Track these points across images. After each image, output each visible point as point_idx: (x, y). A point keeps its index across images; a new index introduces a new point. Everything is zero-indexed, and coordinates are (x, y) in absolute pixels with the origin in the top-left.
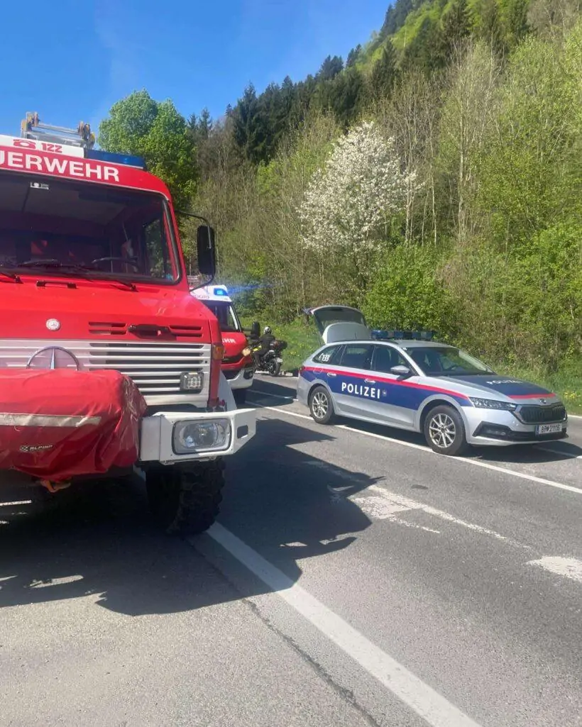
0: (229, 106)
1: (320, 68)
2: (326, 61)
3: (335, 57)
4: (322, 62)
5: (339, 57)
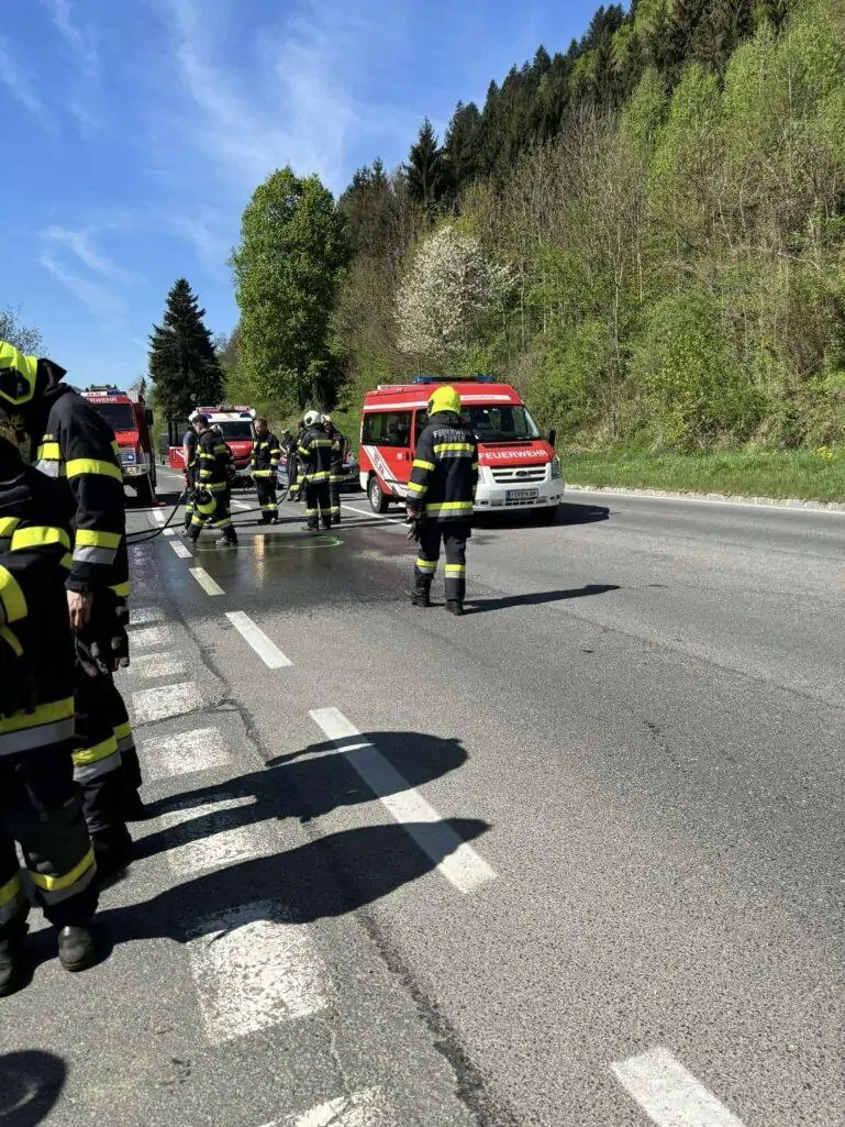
0: (460, 103)
1: (589, 27)
2: (597, 14)
3: (611, 8)
4: (591, 18)
5: (616, 6)
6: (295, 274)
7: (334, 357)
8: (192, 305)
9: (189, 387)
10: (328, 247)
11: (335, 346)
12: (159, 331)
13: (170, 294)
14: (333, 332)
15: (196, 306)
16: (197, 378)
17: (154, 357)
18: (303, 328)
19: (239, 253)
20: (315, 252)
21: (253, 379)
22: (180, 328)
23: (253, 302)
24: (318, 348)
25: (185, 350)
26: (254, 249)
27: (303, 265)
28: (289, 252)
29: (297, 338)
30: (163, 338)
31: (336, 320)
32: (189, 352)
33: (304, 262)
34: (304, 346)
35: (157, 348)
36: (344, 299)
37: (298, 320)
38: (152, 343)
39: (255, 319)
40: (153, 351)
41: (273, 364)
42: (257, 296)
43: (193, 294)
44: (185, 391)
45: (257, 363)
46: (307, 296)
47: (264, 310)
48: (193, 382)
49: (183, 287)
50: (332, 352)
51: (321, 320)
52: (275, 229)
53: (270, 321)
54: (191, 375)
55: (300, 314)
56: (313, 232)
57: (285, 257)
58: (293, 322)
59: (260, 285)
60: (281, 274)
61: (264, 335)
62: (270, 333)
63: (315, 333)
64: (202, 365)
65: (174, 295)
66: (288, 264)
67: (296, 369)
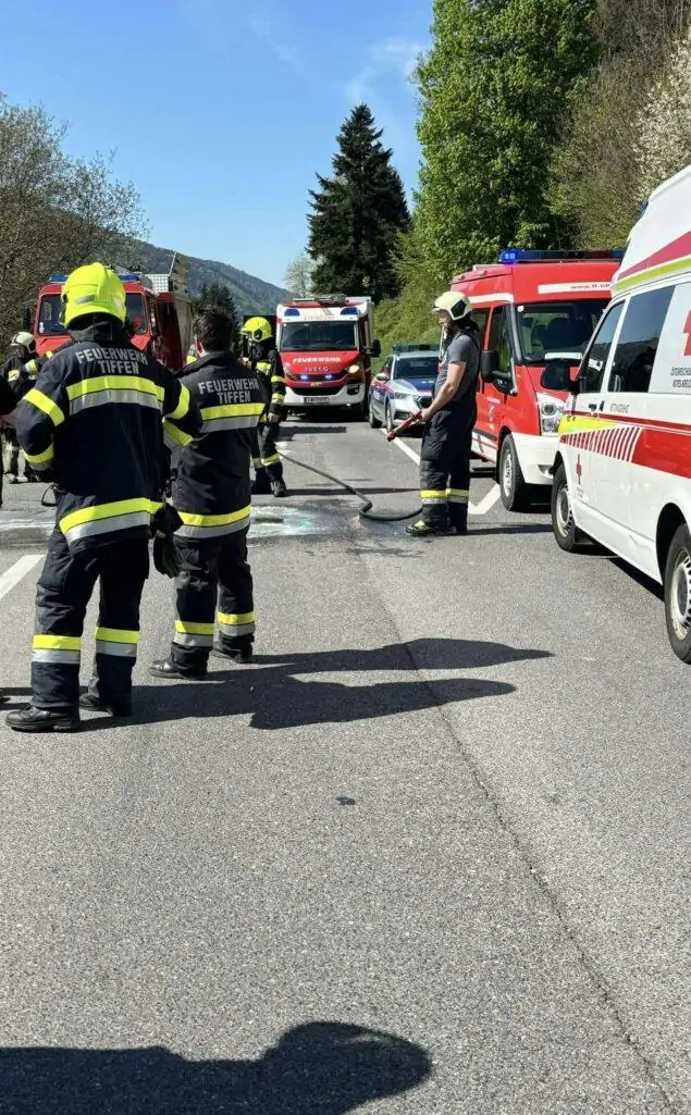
6: (505, 89)
7: (558, 218)
8: (374, 143)
9: (360, 266)
10: (562, 44)
11: (559, 200)
12: (324, 183)
13: (343, 128)
14: (557, 180)
15: (379, 145)
16: (373, 252)
17: (314, 221)
18: (512, 173)
19: (427, 60)
20: (539, 54)
21: (433, 253)
22: (353, 178)
23: (439, 135)
24: (534, 205)
25: (358, 211)
26: (448, 53)
27: (519, 75)
28: (501, 56)
29: (505, 189)
30: (327, 193)
31: (563, 159)
32: (366, 214)
33: (521, 71)
34: (513, 200)
35: (320, 208)
36: (580, 128)
37: (506, 161)
38: (314, 201)
39: (441, 161)
40: (314, 213)
41: (464, 230)
42: (446, 126)
43: (375, 127)
44: (354, 271)
45: (438, 228)
46: (522, 124)
47: (454, 146)
48: (368, 258)
49: (362, 116)
50: (553, 210)
51: (541, 160)
52: (480, 21)
53: (464, 165)
54: (365, 248)
55: (509, 152)
56: (539, 22)
57: (492, 65)
58: (497, 164)
59: (452, 109)
60: (485, 89)
61: (453, 186)
62: (460, 182)
63: (529, 181)
64: (381, 233)
65: (348, 129)
66: (496, 74)
67: (498, 238)
